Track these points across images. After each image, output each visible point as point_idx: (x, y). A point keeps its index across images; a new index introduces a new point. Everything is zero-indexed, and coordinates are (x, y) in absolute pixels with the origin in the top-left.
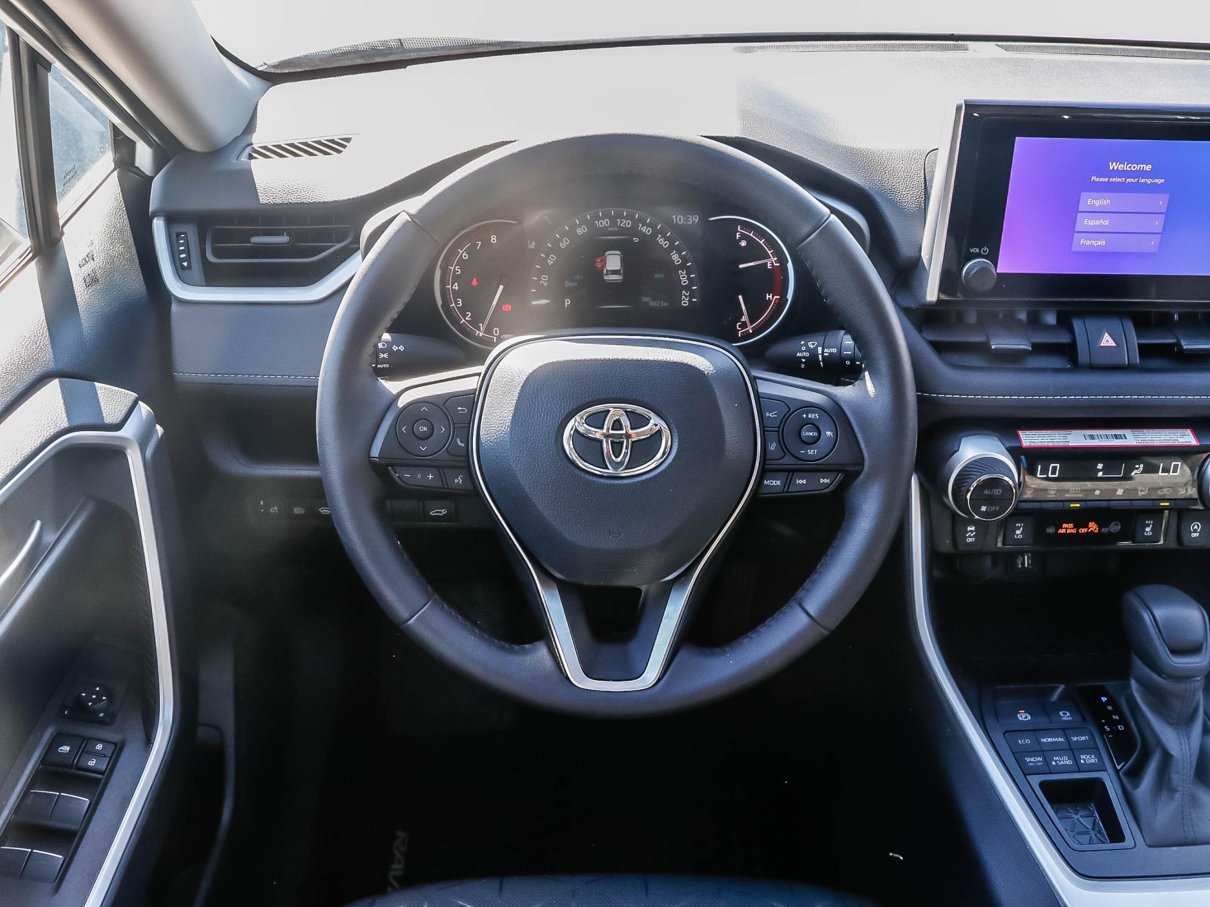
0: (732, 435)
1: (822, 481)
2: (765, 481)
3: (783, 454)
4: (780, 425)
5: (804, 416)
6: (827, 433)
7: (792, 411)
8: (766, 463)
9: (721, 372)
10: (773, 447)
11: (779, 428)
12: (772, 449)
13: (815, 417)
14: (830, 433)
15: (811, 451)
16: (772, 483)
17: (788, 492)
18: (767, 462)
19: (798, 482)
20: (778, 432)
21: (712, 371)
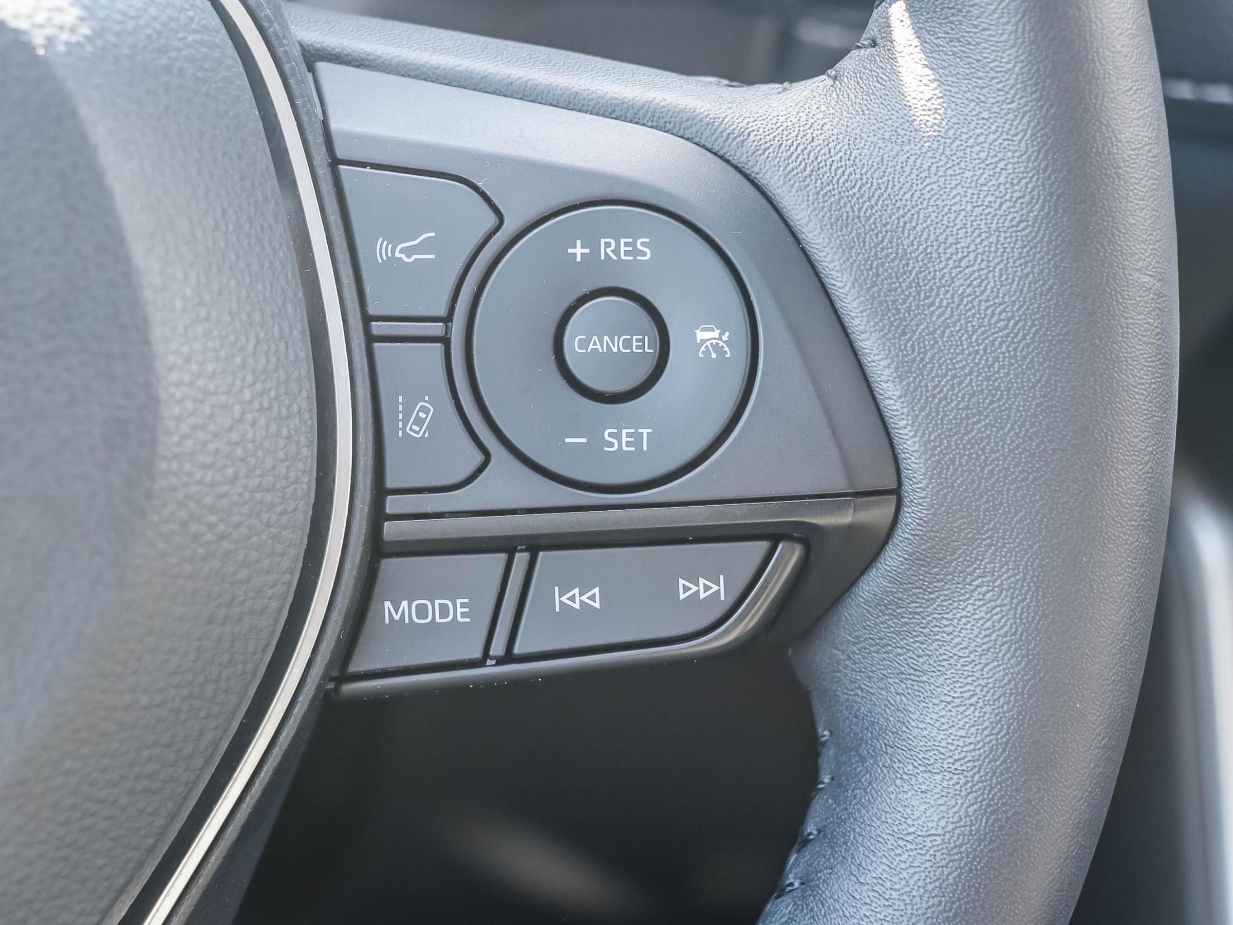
0: (194, 368)
1: (685, 589)
2: (388, 604)
3: (479, 458)
4: (452, 310)
5: (579, 251)
6: (701, 335)
7: (510, 227)
8: (389, 510)
9: (118, 34)
10: (419, 422)
11: (448, 319)
12: (417, 432)
13: (635, 252)
14: (716, 334)
15: (618, 436)
16: (422, 611)
17: (508, 658)
18: (392, 504)
19: (560, 599)
20: (445, 341)
21: (73, 30)
